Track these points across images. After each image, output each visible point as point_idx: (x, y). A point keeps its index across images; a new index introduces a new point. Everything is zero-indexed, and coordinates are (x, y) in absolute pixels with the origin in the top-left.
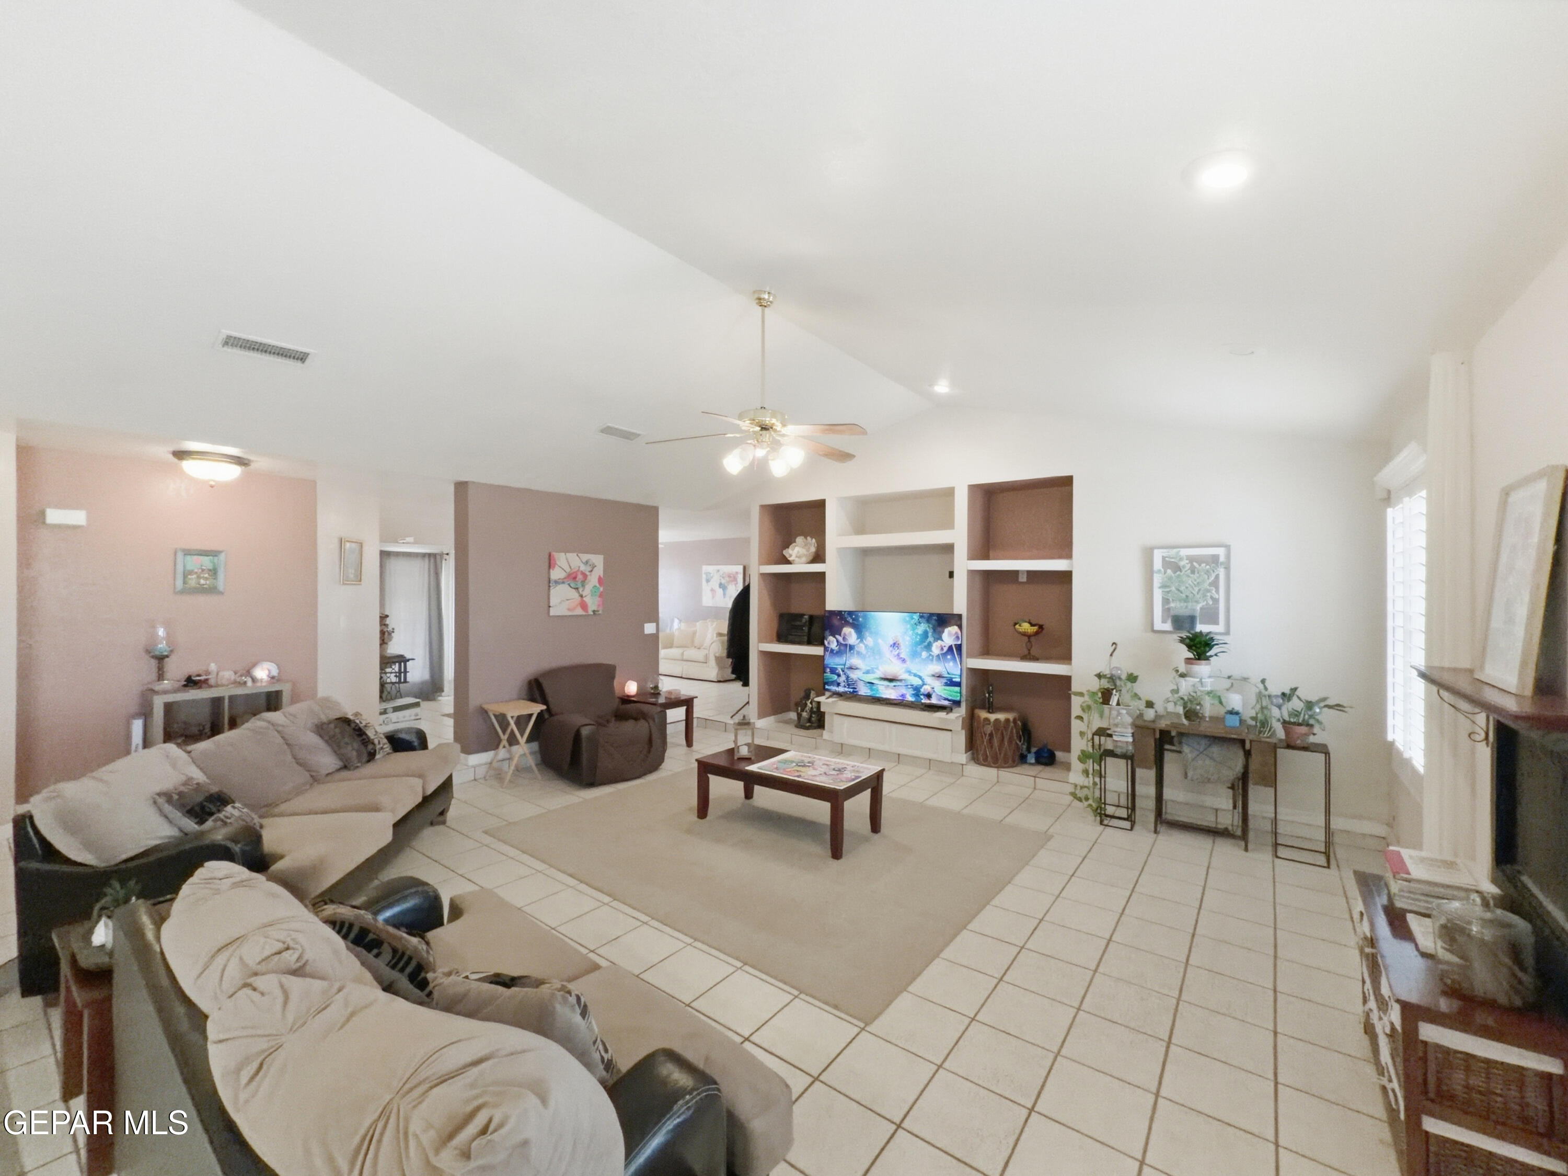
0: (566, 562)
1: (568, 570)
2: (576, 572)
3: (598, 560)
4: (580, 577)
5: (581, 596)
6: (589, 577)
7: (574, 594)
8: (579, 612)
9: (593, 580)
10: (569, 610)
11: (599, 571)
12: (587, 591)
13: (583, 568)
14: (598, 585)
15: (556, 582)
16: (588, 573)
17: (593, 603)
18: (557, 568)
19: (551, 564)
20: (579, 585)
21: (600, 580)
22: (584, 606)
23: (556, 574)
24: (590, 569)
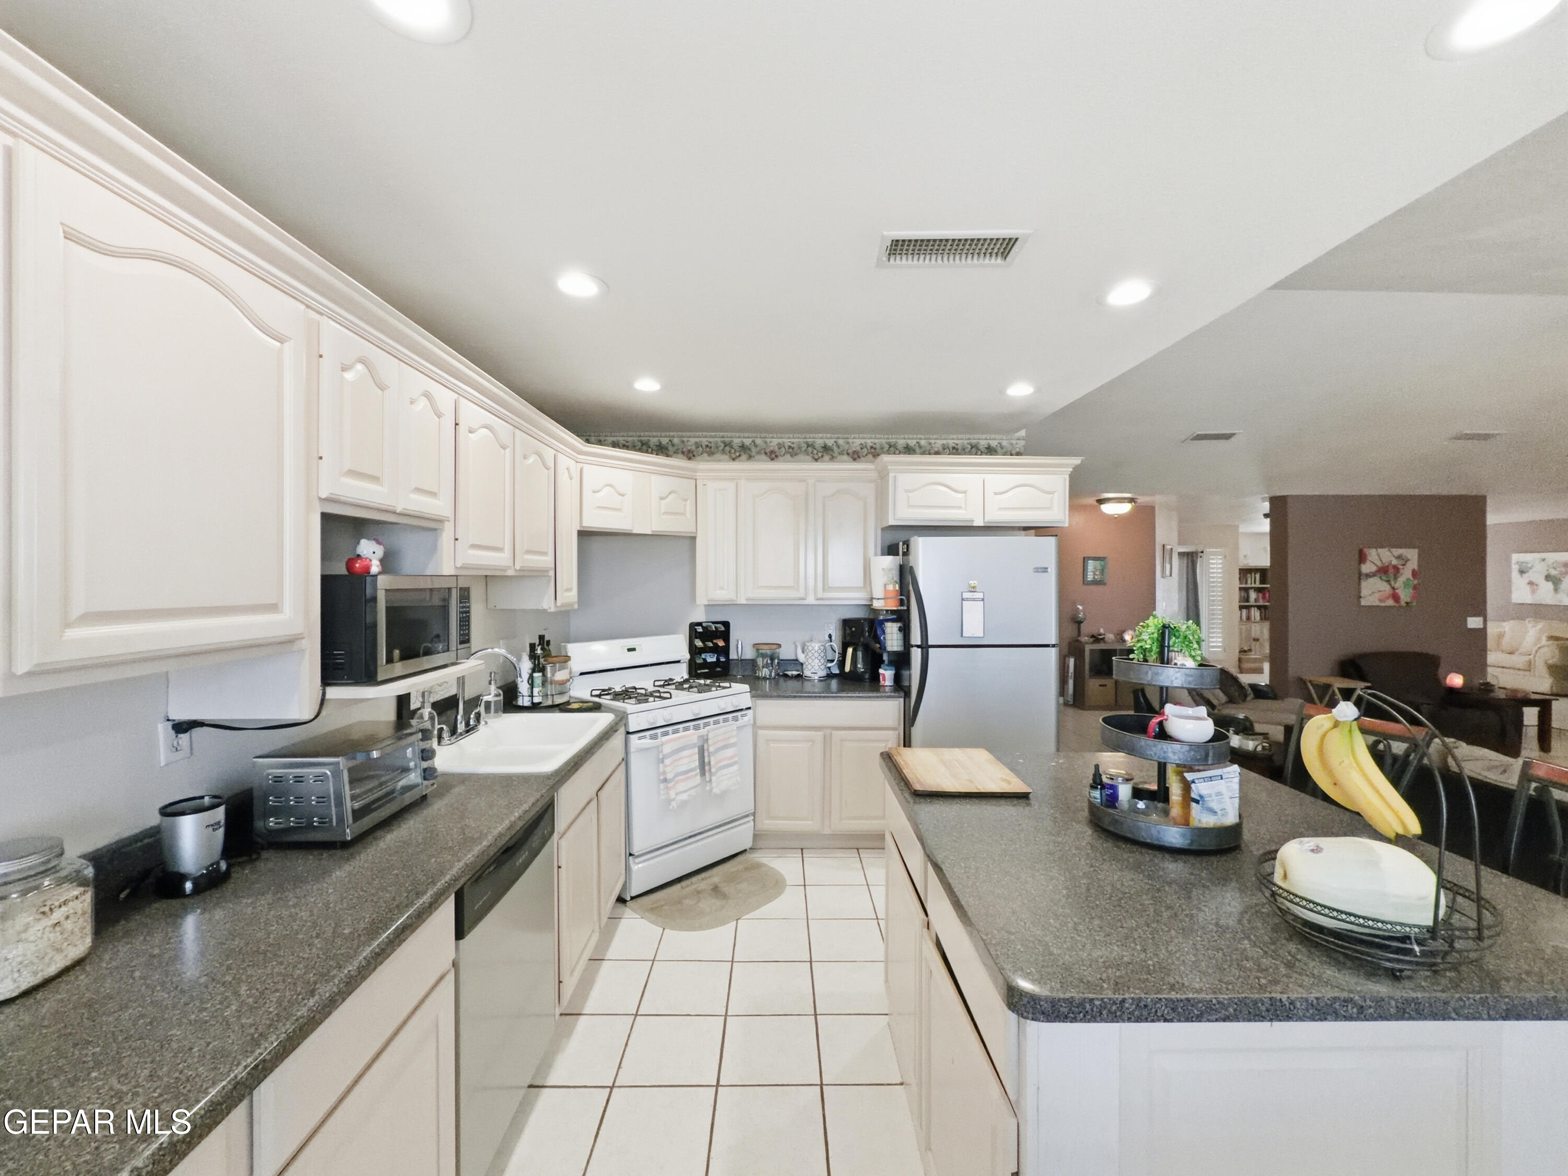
0: (1378, 557)
1: (1379, 564)
2: (1388, 567)
3: (1412, 555)
4: (1391, 571)
5: (1393, 588)
6: (1401, 571)
7: (1385, 587)
8: (1390, 602)
9: (1406, 574)
10: (1380, 601)
11: (1413, 564)
12: (1399, 583)
13: (1394, 562)
14: (1412, 579)
15: (1368, 576)
16: (1401, 567)
17: (1405, 595)
18: (1368, 563)
19: (1362, 558)
20: (1392, 577)
21: (1414, 574)
22: (1396, 597)
23: (1367, 568)
24: (1401, 562)
